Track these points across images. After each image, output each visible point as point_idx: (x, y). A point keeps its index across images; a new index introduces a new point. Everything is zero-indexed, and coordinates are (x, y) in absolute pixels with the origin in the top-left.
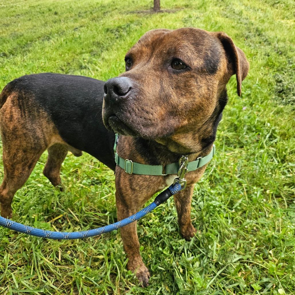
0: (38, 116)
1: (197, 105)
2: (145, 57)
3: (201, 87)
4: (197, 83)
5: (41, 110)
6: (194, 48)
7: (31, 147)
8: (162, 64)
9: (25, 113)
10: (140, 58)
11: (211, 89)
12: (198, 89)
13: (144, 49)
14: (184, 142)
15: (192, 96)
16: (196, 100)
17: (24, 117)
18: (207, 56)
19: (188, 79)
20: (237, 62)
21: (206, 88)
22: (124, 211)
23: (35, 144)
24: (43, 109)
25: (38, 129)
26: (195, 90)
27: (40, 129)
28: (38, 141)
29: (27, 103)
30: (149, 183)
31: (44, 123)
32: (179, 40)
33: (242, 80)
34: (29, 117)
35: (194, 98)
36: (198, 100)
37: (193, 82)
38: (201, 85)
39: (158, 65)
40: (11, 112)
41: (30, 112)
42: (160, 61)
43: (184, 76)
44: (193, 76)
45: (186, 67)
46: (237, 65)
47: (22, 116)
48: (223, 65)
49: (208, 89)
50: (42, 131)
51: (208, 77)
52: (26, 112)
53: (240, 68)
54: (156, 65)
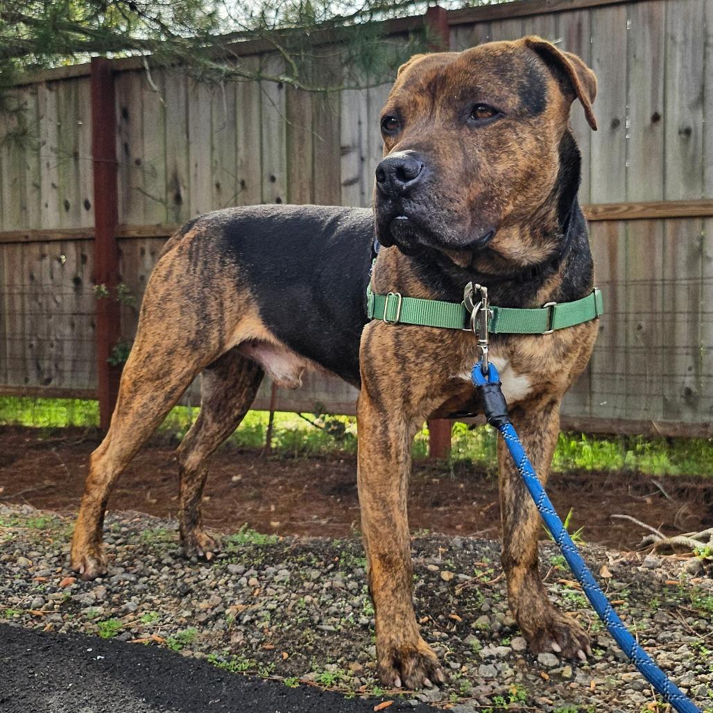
0: (221, 271)
1: (522, 171)
2: (422, 112)
3: (524, 139)
4: (517, 135)
5: (228, 260)
6: (500, 79)
7: (188, 339)
8: (455, 117)
9: (196, 265)
10: (414, 115)
11: (542, 139)
12: (520, 144)
13: (419, 99)
14: (507, 247)
15: (511, 157)
16: (521, 163)
17: (192, 272)
18: (523, 87)
19: (502, 131)
20: (572, 74)
21: (533, 140)
22: (375, 427)
23: (197, 333)
24: (231, 257)
25: (213, 298)
26: (515, 147)
27: (216, 299)
28: (204, 327)
29: (206, 246)
30: (438, 347)
31: (228, 289)
32: (473, 74)
33: (592, 103)
34: (202, 273)
35: (517, 160)
36: (523, 163)
37: (509, 134)
38: (524, 136)
39: (450, 120)
40: (172, 265)
41: (206, 263)
42: (451, 113)
43: (495, 127)
44: (508, 126)
45: (496, 113)
46: (575, 80)
47: (188, 271)
48: (553, 91)
49: (537, 140)
50: (221, 304)
51: (532, 121)
52: (199, 264)
53: (580, 83)
54: (447, 121)
